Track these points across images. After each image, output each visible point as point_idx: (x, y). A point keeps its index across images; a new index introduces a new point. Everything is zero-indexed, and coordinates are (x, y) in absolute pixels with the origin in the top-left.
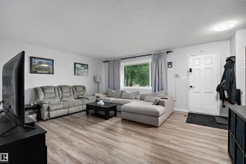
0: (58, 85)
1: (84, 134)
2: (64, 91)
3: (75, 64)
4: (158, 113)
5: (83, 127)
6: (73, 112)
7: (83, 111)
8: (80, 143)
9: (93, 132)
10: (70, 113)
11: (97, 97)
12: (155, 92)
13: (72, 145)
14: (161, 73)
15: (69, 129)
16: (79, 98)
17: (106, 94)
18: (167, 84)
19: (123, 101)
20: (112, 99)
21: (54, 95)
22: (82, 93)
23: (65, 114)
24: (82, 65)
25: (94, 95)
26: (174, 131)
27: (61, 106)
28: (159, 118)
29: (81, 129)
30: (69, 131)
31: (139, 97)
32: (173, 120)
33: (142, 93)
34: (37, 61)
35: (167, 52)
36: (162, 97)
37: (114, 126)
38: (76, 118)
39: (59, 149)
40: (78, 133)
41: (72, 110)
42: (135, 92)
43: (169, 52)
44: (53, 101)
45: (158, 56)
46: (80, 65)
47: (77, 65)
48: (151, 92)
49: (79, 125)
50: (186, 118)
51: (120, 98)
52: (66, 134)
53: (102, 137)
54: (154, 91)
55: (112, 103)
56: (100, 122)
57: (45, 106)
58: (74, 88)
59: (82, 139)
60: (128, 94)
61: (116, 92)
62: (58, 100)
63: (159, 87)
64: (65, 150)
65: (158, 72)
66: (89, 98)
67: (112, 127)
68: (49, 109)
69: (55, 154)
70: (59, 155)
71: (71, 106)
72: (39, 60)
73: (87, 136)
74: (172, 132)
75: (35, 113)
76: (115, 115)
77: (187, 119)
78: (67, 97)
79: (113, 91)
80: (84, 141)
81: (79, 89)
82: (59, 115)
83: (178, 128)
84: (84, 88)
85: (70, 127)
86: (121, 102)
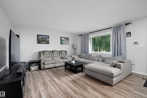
0: (51, 50)
1: (57, 82)
2: (54, 53)
3: (61, 38)
4: (113, 74)
5: (59, 76)
6: (58, 66)
7: (64, 66)
8: (51, 89)
9: (63, 82)
10: (56, 66)
11: (73, 58)
12: (115, 56)
13: (46, 89)
14: (120, 41)
15: (51, 77)
16: (62, 58)
17: (79, 56)
18: (125, 50)
19: (88, 61)
20: (82, 60)
21: (49, 56)
22: (64, 55)
23: (53, 67)
24: (65, 38)
25: (71, 56)
26: (128, 93)
27: (51, 62)
28: (114, 79)
29: (57, 78)
30: (50, 78)
31: (101, 59)
32: (130, 82)
33: (104, 56)
34: (40, 37)
35: (126, 24)
36: (119, 61)
37: (78, 79)
38: (58, 70)
39: (38, 90)
40: (54, 81)
41: (57, 65)
42: (98, 56)
43: (128, 24)
44: (48, 59)
45: (117, 28)
46: (64, 38)
47: (62, 38)
48: (111, 56)
49: (57, 75)
50: (145, 81)
51: (88, 59)
52: (47, 80)
53: (66, 87)
54: (113, 56)
55: (81, 63)
56: (70, 75)
57: (42, 62)
58: (60, 52)
59: (54, 86)
60: (93, 57)
61: (85, 55)
62: (50, 58)
63: (118, 52)
64: (41, 91)
65: (117, 41)
66: (68, 58)
67: (76, 80)
68: (44, 64)
69: (34, 93)
70: (36, 94)
71: (56, 62)
72: (42, 37)
73: (58, 83)
74: (126, 94)
75: (38, 65)
76: (82, 71)
77: (146, 83)
78: (56, 57)
79: (84, 55)
80: (55, 87)
81: (63, 53)
82: (50, 67)
83: (133, 91)
84: (66, 52)
85: (52, 75)
86: (87, 63)
